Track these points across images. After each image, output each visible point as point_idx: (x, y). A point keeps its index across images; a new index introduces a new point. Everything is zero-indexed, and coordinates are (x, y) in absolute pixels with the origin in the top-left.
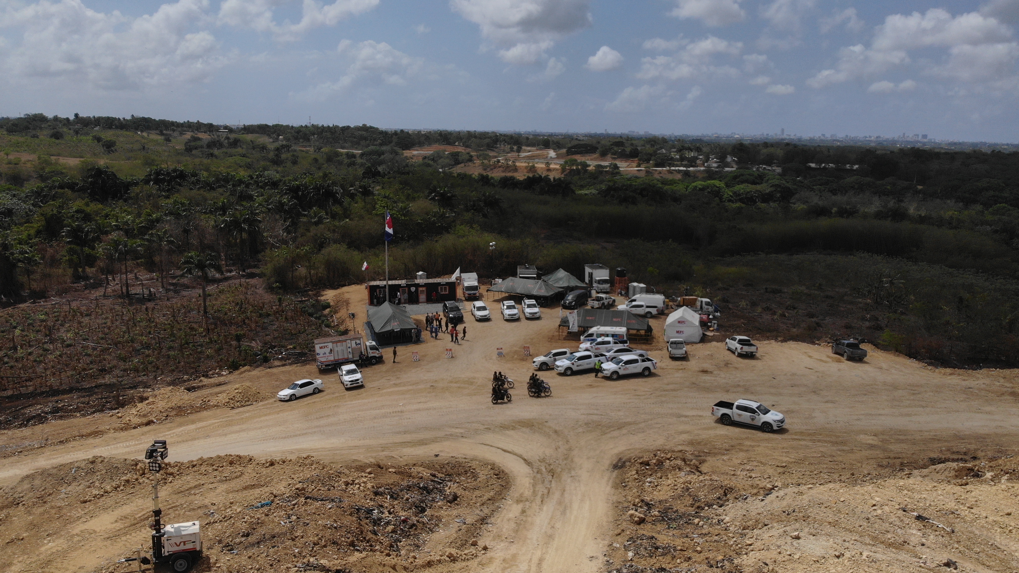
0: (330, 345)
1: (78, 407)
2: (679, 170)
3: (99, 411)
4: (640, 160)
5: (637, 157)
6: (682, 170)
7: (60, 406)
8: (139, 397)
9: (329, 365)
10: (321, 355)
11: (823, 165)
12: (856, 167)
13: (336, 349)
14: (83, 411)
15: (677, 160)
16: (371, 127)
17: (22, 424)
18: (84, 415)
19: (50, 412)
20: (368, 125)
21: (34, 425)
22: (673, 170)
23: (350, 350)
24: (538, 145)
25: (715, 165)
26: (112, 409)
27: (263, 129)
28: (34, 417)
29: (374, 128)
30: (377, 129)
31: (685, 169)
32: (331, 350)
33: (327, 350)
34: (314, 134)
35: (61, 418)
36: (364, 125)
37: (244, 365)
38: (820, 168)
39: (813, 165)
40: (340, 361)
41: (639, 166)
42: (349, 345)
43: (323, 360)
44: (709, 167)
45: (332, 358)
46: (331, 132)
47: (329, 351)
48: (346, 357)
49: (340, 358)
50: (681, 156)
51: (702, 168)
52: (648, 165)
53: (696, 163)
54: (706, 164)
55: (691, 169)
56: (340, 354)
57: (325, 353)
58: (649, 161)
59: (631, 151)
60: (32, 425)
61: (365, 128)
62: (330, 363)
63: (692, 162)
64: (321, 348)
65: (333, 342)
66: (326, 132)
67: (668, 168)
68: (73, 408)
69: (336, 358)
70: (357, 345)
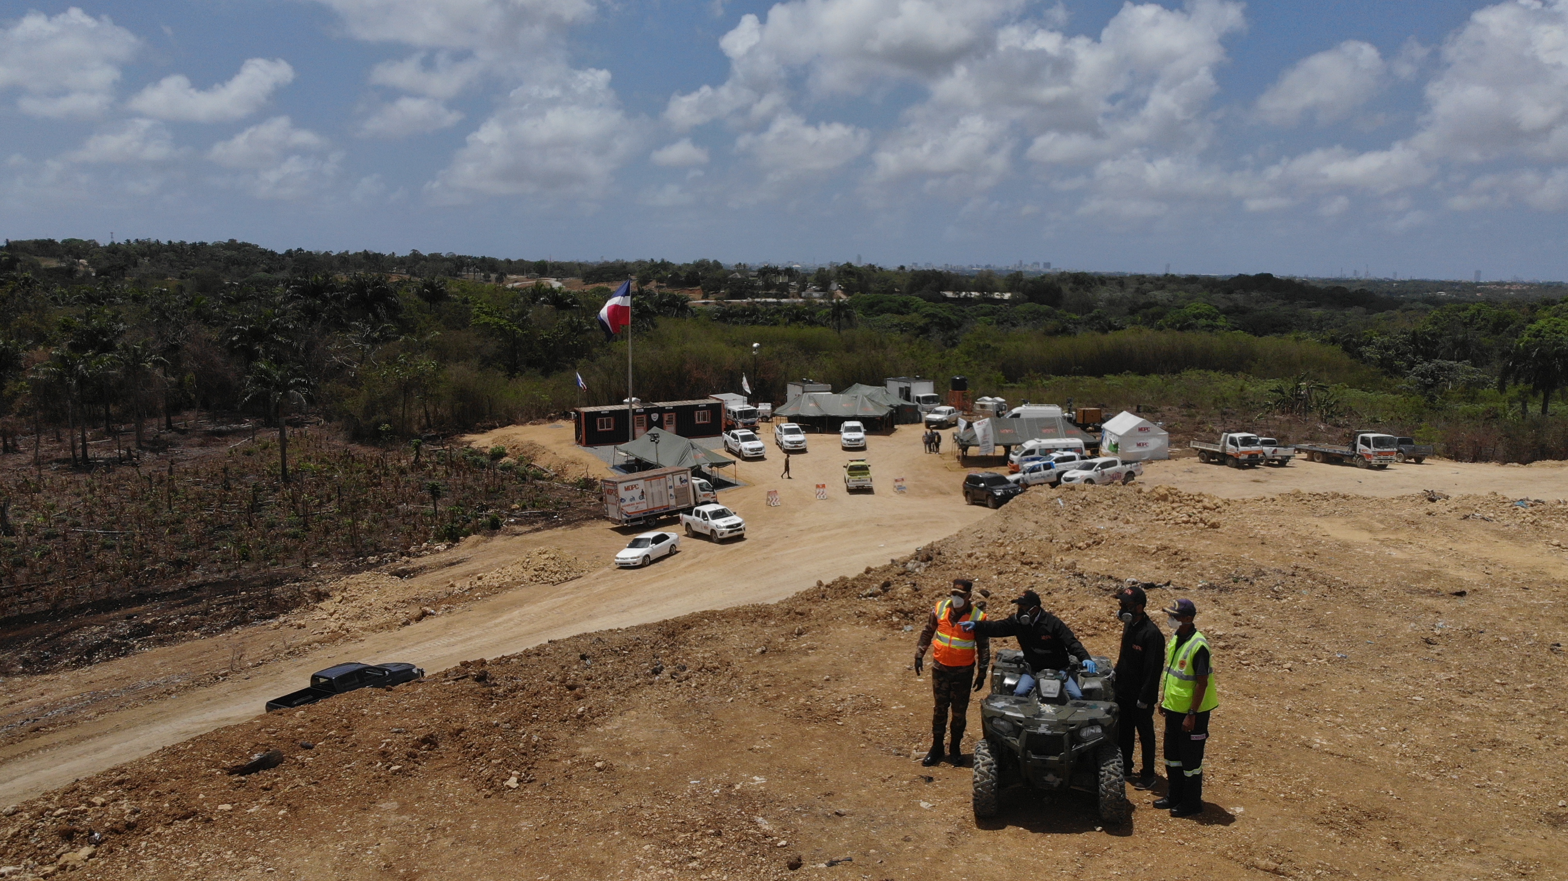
0: (641, 484)
1: (188, 621)
2: (766, 302)
3: (237, 623)
4: (703, 289)
5: (699, 285)
6: (771, 303)
7: (149, 622)
8: (312, 592)
9: (639, 519)
10: (628, 502)
11: (964, 293)
12: (1007, 296)
13: (650, 490)
14: (202, 626)
15: (759, 288)
16: (245, 245)
17: (78, 660)
18: (209, 634)
19: (131, 635)
20: (239, 241)
21: (108, 660)
22: (758, 302)
23: (671, 491)
24: (528, 271)
25: (816, 295)
26: (263, 617)
27: (46, 247)
28: (98, 647)
29: (249, 245)
30: (255, 247)
31: (775, 300)
32: (643, 492)
33: (636, 493)
34: (143, 255)
35: (160, 642)
36: (233, 241)
37: (467, 535)
38: (959, 298)
39: (949, 294)
40: (657, 512)
41: (705, 297)
42: (670, 483)
43: (630, 510)
44: (809, 298)
45: (643, 507)
46: (176, 251)
47: (640, 494)
48: (665, 504)
49: (656, 506)
50: (766, 282)
51: (801, 300)
52: (717, 296)
53: (789, 293)
54: (803, 294)
55: (784, 300)
56: (656, 499)
57: (633, 499)
58: (719, 289)
59: (687, 276)
60: (102, 660)
61: (232, 245)
62: (642, 515)
63: (783, 290)
64: (627, 489)
65: (646, 479)
66: (167, 251)
67: (750, 300)
68: (179, 623)
69: (651, 507)
70: (682, 482)
